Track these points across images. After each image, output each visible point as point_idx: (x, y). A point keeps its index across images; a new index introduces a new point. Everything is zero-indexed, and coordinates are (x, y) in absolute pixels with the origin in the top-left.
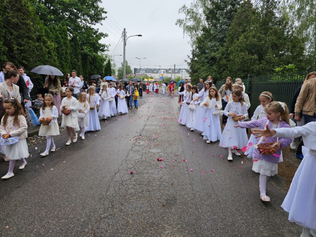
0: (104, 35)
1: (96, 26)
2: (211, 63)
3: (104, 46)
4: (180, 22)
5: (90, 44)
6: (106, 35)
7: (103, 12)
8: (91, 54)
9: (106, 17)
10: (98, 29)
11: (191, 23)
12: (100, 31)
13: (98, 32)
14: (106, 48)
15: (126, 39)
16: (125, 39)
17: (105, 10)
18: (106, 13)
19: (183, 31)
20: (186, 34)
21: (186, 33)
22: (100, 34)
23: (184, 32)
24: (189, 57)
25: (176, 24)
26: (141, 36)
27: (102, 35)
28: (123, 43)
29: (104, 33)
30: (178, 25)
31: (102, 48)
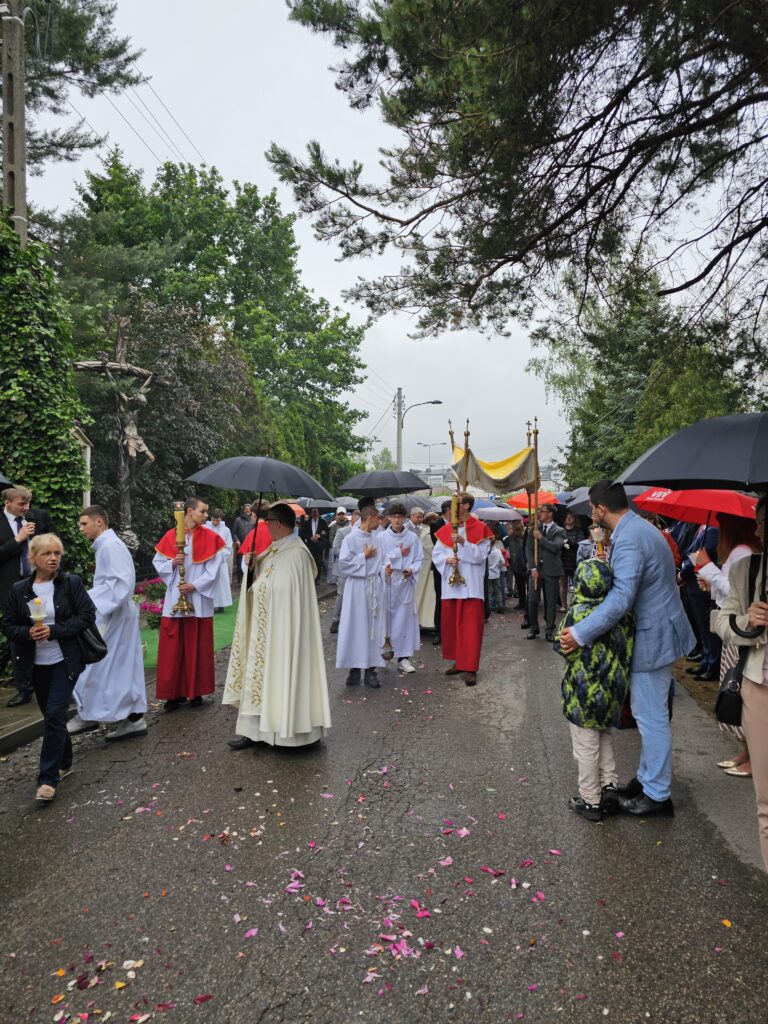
0: (360, 414)
1: (343, 397)
2: (610, 469)
3: (362, 441)
4: (536, 365)
5: (334, 438)
6: (365, 415)
7: (359, 366)
8: (338, 461)
9: (366, 377)
10: (347, 403)
11: (563, 369)
12: (351, 408)
13: (346, 409)
14: (366, 445)
15: (403, 411)
16: (400, 413)
17: (362, 362)
18: (364, 367)
19: (543, 386)
20: (551, 394)
21: (552, 391)
22: (351, 412)
23: (547, 389)
24: (561, 451)
25: (528, 370)
26: (440, 403)
27: (355, 415)
28: (394, 423)
29: (361, 411)
30: (532, 372)
31: (359, 445)
